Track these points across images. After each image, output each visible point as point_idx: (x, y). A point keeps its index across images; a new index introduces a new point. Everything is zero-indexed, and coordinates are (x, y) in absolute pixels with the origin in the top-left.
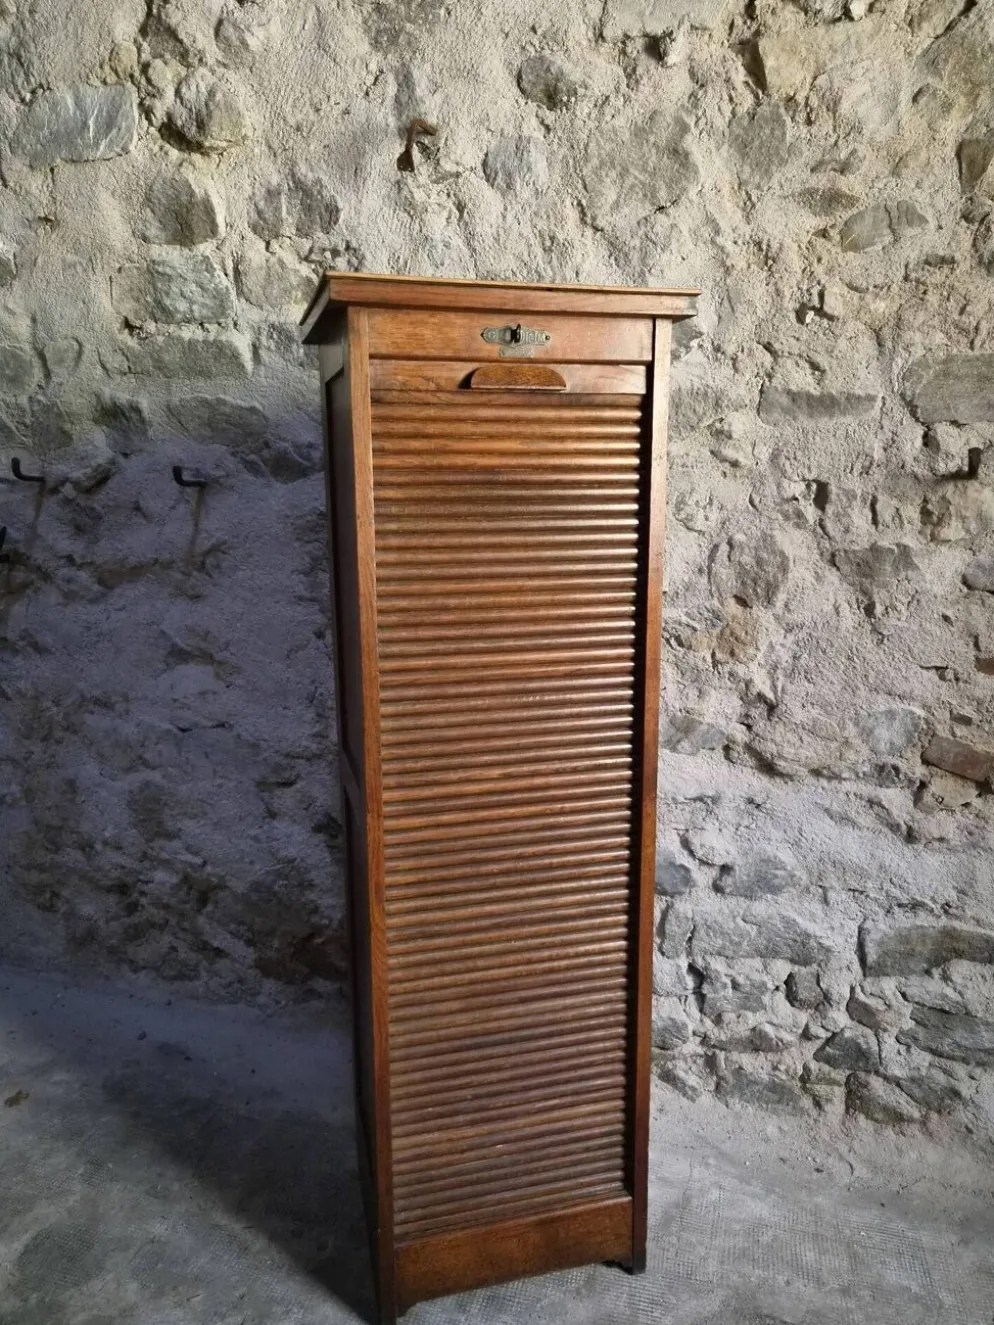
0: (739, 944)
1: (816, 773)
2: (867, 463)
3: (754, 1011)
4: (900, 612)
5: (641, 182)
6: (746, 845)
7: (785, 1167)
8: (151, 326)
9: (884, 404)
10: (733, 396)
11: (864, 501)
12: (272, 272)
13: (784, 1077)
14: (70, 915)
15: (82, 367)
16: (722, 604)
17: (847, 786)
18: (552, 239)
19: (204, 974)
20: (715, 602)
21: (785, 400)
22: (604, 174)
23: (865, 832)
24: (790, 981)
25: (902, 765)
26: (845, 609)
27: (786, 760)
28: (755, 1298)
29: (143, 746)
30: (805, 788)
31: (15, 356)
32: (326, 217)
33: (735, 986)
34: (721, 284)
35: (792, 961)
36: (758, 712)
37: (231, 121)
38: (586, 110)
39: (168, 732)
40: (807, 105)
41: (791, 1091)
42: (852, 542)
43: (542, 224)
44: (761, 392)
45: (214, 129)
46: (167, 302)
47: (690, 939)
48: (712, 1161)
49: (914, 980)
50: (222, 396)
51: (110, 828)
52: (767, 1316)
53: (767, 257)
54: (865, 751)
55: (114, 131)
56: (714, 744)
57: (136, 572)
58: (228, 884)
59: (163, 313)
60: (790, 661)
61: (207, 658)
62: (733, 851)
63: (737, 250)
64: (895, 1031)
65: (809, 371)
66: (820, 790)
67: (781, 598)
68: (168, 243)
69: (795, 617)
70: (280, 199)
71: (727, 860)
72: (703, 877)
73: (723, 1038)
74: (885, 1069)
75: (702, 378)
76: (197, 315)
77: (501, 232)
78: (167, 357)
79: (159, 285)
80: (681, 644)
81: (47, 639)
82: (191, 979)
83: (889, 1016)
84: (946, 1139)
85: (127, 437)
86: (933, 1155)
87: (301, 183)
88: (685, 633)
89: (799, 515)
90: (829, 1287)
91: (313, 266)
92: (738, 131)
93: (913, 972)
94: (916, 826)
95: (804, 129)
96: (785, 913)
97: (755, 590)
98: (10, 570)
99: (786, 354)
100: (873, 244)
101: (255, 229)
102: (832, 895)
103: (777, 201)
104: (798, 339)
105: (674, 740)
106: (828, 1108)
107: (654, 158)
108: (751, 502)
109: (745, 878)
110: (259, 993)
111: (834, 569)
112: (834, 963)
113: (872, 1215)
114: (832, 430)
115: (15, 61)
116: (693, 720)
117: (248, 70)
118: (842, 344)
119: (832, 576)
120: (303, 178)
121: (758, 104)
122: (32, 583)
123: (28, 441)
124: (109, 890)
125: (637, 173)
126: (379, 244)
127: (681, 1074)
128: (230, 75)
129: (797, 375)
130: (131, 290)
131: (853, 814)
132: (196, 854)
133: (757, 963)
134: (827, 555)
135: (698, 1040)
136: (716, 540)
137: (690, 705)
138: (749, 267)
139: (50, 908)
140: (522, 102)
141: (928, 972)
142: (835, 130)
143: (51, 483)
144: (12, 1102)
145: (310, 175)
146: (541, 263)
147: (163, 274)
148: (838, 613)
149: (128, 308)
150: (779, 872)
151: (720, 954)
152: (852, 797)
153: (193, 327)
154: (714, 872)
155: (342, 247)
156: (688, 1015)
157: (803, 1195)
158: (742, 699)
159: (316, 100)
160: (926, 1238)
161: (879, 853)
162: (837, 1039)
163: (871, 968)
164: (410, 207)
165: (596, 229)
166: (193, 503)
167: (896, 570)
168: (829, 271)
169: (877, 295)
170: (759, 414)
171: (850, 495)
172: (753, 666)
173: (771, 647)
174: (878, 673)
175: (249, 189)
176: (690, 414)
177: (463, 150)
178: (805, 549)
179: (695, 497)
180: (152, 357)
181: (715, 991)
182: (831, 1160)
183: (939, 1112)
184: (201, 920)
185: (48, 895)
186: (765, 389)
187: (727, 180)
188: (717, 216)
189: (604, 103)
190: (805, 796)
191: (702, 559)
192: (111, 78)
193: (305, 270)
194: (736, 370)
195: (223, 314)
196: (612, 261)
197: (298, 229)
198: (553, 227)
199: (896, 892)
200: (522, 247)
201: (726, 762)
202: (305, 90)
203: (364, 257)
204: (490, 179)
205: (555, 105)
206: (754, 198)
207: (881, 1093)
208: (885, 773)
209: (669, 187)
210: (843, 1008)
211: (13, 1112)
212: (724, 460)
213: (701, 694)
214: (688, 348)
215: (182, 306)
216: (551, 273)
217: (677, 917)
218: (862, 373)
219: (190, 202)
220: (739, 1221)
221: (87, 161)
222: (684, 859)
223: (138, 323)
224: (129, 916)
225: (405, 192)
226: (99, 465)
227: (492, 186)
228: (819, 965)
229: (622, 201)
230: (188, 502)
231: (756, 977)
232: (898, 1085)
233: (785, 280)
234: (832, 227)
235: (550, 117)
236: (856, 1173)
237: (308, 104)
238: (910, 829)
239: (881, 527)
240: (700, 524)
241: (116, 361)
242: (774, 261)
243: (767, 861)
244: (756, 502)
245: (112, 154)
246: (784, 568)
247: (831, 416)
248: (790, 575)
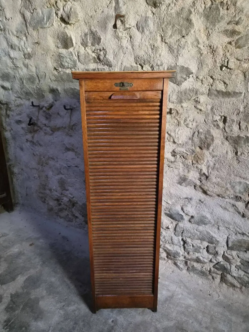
0: (194, 236)
1: (219, 196)
2: (238, 112)
3: (198, 253)
4: (245, 155)
5: (178, 29)
6: (198, 212)
7: (201, 293)
8: (60, 69)
9: (245, 95)
10: (201, 91)
11: (237, 122)
12: (86, 55)
13: (204, 270)
14: (48, 204)
15: (46, 79)
16: (195, 148)
17: (227, 200)
18: (154, 46)
19: (74, 221)
20: (193, 148)
21: (216, 93)
22: (168, 27)
23: (231, 213)
24: (207, 247)
25: (242, 197)
26: (230, 153)
27: (210, 191)
28: (182, 324)
29: (61, 169)
30: (215, 199)
31: (33, 77)
32: (98, 40)
33: (193, 246)
34: (199, 59)
35: (208, 242)
36: (203, 178)
37: (75, 16)
38: (164, 8)
39: (65, 167)
40: (227, 4)
41: (206, 274)
42: (233, 134)
43: (151, 42)
44: (209, 90)
45: (71, 18)
46: (63, 63)
47: (182, 233)
48: (182, 287)
49: (242, 253)
50: (75, 87)
51: (55, 186)
52: (184, 330)
53: (213, 50)
54: (232, 192)
55: (50, 20)
56: (191, 185)
57: (59, 129)
58: (78, 203)
59: (62, 66)
60: (213, 165)
61: (73, 150)
62: (194, 213)
63: (204, 48)
64: (235, 265)
65: (223, 84)
66: (219, 200)
67: (211, 148)
68: (63, 48)
69: (215, 154)
70: (87, 36)
71: (193, 215)
72: (186, 218)
73: (189, 258)
74: (232, 273)
75: (192, 86)
76: (70, 66)
77: (141, 45)
78: (63, 77)
79: (61, 59)
80: (184, 158)
81: (42, 143)
82: (72, 222)
83: (233, 261)
84: (246, 294)
85: (56, 96)
86: (242, 297)
87: (92, 31)
88: (185, 155)
89: (218, 125)
90: (203, 326)
91: (95, 54)
92: (207, 13)
93: (241, 251)
94: (245, 213)
95: (226, 11)
96: (207, 230)
97: (204, 145)
98: (34, 127)
99: (217, 79)
100: (245, 46)
101: (82, 44)
102: (220, 228)
103: (217, 33)
104: (220, 75)
105: (181, 182)
106: (216, 280)
107: (182, 22)
108: (205, 121)
109: (197, 220)
110: (85, 227)
111: (227, 141)
112: (219, 245)
113: (220, 310)
114: (229, 102)
115: (29, 2)
116: (186, 178)
117: (80, 2)
118: (233, 77)
119: (227, 143)
120: (92, 30)
121: (212, 4)
122: (38, 130)
123: (36, 97)
124: (55, 200)
125: (177, 26)
126: (110, 48)
127: (179, 264)
128: (76, 3)
129: (219, 85)
130: (55, 60)
131: (228, 208)
132: (72, 195)
133: (199, 241)
134: (225, 137)
135: (183, 257)
136: (195, 131)
137: (185, 174)
138: (208, 53)
139: (44, 202)
140: (147, 6)
141: (246, 251)
142: (235, 11)
143: (41, 107)
144: (31, 245)
145: (94, 29)
146: (151, 53)
147: (62, 56)
148: (227, 154)
149: (55, 65)
150: (206, 220)
151: (189, 237)
152: (228, 203)
153: (69, 69)
154: (189, 217)
155: (102, 49)
156: (181, 251)
157: (204, 301)
158: (199, 174)
159: (95, 9)
160: (234, 319)
161: (234, 219)
162: (219, 264)
163: (230, 248)
164: (118, 38)
165: (166, 43)
166: (70, 113)
167: (245, 143)
168: (231, 55)
169: (245, 62)
170: (208, 96)
171: (233, 121)
172: (203, 166)
173: (208, 161)
174: (237, 171)
175: (80, 33)
176: (189, 96)
177: (131, 21)
178: (219, 135)
179: (190, 118)
180: (60, 77)
181: (188, 246)
182: (214, 293)
183: (245, 287)
184: (73, 209)
185: (44, 199)
186: (210, 89)
187: (202, 28)
188: (199, 39)
189: (169, 6)
190: (215, 201)
191: (191, 136)
192: (49, 6)
193: (94, 55)
194: (202, 83)
195: (75, 66)
196: (170, 52)
197: (92, 44)
198: (154, 43)
199: (238, 230)
200: (146, 48)
201: (194, 190)
202: (93, 6)
203: (107, 52)
204: (138, 29)
205: (156, 7)
206: (210, 33)
207: (230, 279)
208: (238, 198)
209: (186, 30)
210: (221, 256)
211: (30, 248)
212: (198, 109)
213: (189, 171)
214: (189, 77)
215: (66, 64)
216: (153, 56)
217: (179, 227)
218: (239, 85)
219: (67, 38)
220: (184, 304)
221: (45, 28)
222: (181, 213)
223: (57, 68)
224: (59, 206)
225: (117, 34)
226: (50, 103)
227: (139, 31)
228: (216, 245)
229: (173, 34)
230: (69, 113)
231: (199, 245)
232: (235, 278)
233: (217, 57)
234: (233, 41)
235: (154, 10)
236: (220, 298)
237: (94, 10)
238: (243, 214)
239: (241, 130)
240: (190, 126)
241: (53, 78)
242: (215, 51)
243: (203, 217)
244: (206, 121)
245: (50, 26)
246: (213, 140)
247: (229, 98)
248: (214, 142)
